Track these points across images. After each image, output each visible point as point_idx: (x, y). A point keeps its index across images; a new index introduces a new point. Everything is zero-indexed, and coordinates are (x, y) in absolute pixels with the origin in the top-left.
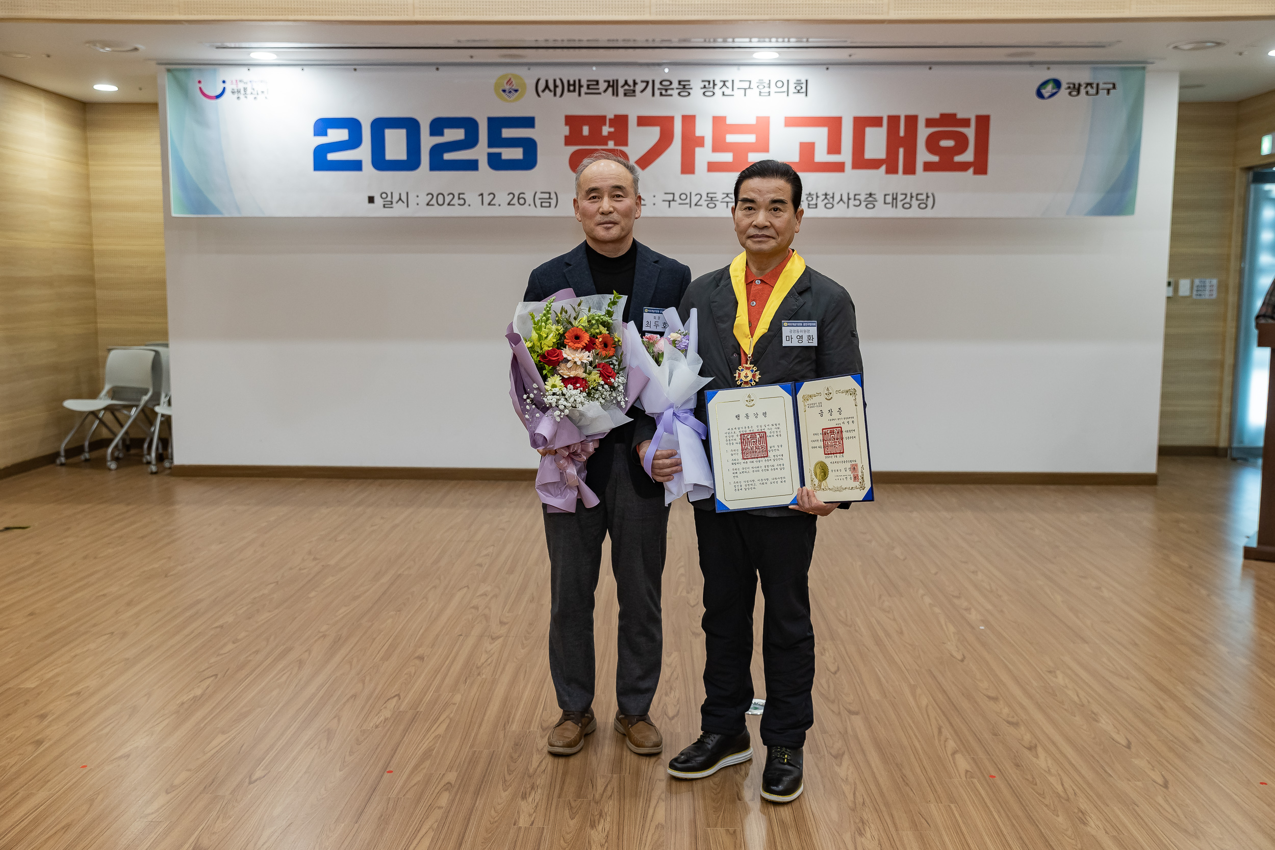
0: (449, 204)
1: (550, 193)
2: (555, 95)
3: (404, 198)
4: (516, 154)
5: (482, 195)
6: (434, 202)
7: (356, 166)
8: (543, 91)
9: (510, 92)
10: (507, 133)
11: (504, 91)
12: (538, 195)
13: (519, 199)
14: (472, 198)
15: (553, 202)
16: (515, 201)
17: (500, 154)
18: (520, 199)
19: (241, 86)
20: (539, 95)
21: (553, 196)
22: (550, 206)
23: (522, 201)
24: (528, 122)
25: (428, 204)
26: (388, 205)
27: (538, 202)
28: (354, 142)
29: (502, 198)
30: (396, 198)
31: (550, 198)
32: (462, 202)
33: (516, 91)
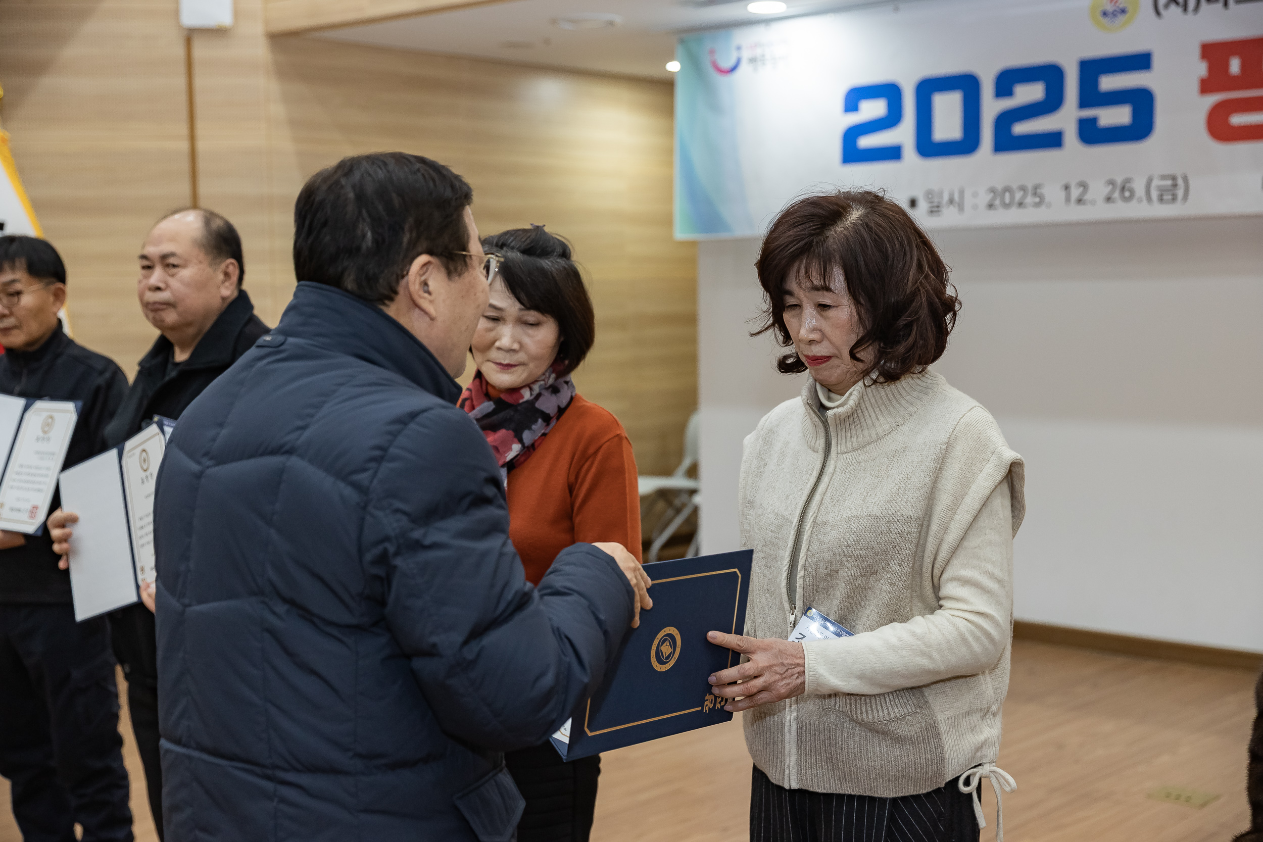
0: (1021, 204)
1: (1174, 178)
2: (1185, 8)
3: (956, 198)
4: (1119, 116)
5: (1067, 188)
6: (997, 202)
7: (893, 153)
8: (1167, 6)
9: (1114, 14)
10: (1109, 83)
11: (1105, 14)
12: (1156, 183)
13: (1123, 189)
14: (1053, 193)
15: (1180, 193)
16: (1116, 195)
17: (1094, 120)
18: (1125, 190)
19: (758, 52)
20: (1158, 13)
21: (1180, 182)
22: (1174, 199)
23: (1127, 194)
24: (1141, 62)
25: (991, 206)
26: (935, 210)
27: (1154, 194)
28: (892, 119)
29: (1098, 190)
30: (946, 198)
31: (1175, 185)
32: (1037, 200)
33: (1123, 11)
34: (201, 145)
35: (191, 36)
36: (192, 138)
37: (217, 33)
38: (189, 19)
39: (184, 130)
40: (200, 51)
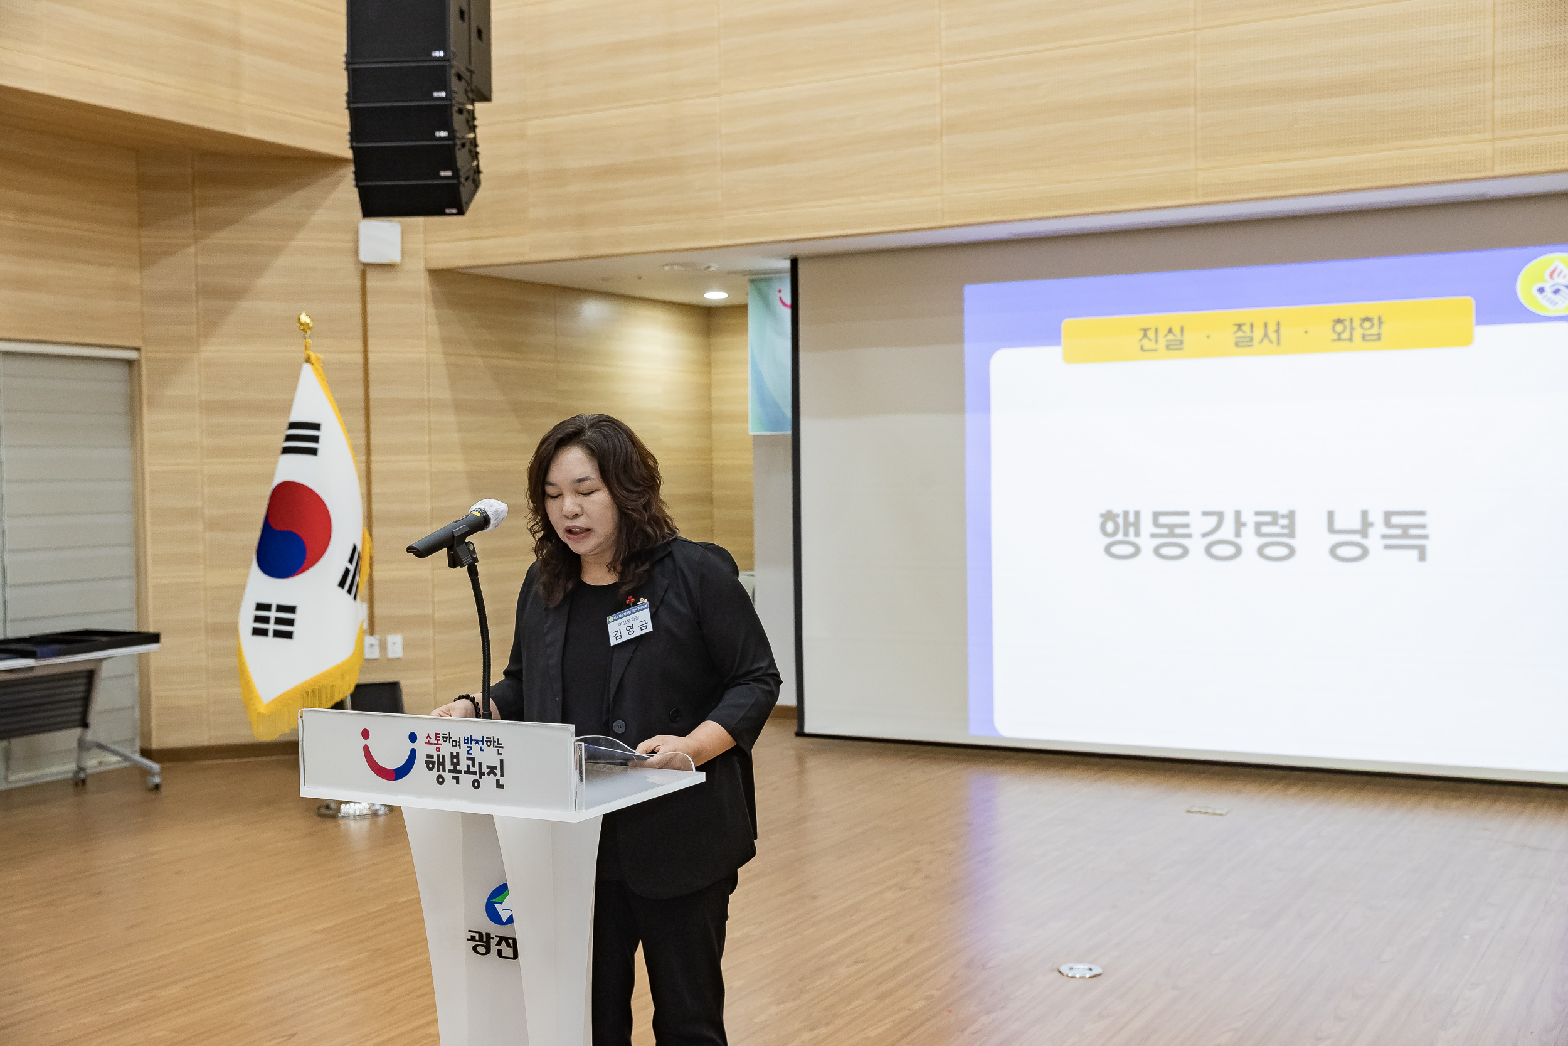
34: (372, 358)
35: (365, 269)
36: (365, 352)
37: (389, 267)
38: (365, 257)
39: (359, 346)
40: (374, 281)
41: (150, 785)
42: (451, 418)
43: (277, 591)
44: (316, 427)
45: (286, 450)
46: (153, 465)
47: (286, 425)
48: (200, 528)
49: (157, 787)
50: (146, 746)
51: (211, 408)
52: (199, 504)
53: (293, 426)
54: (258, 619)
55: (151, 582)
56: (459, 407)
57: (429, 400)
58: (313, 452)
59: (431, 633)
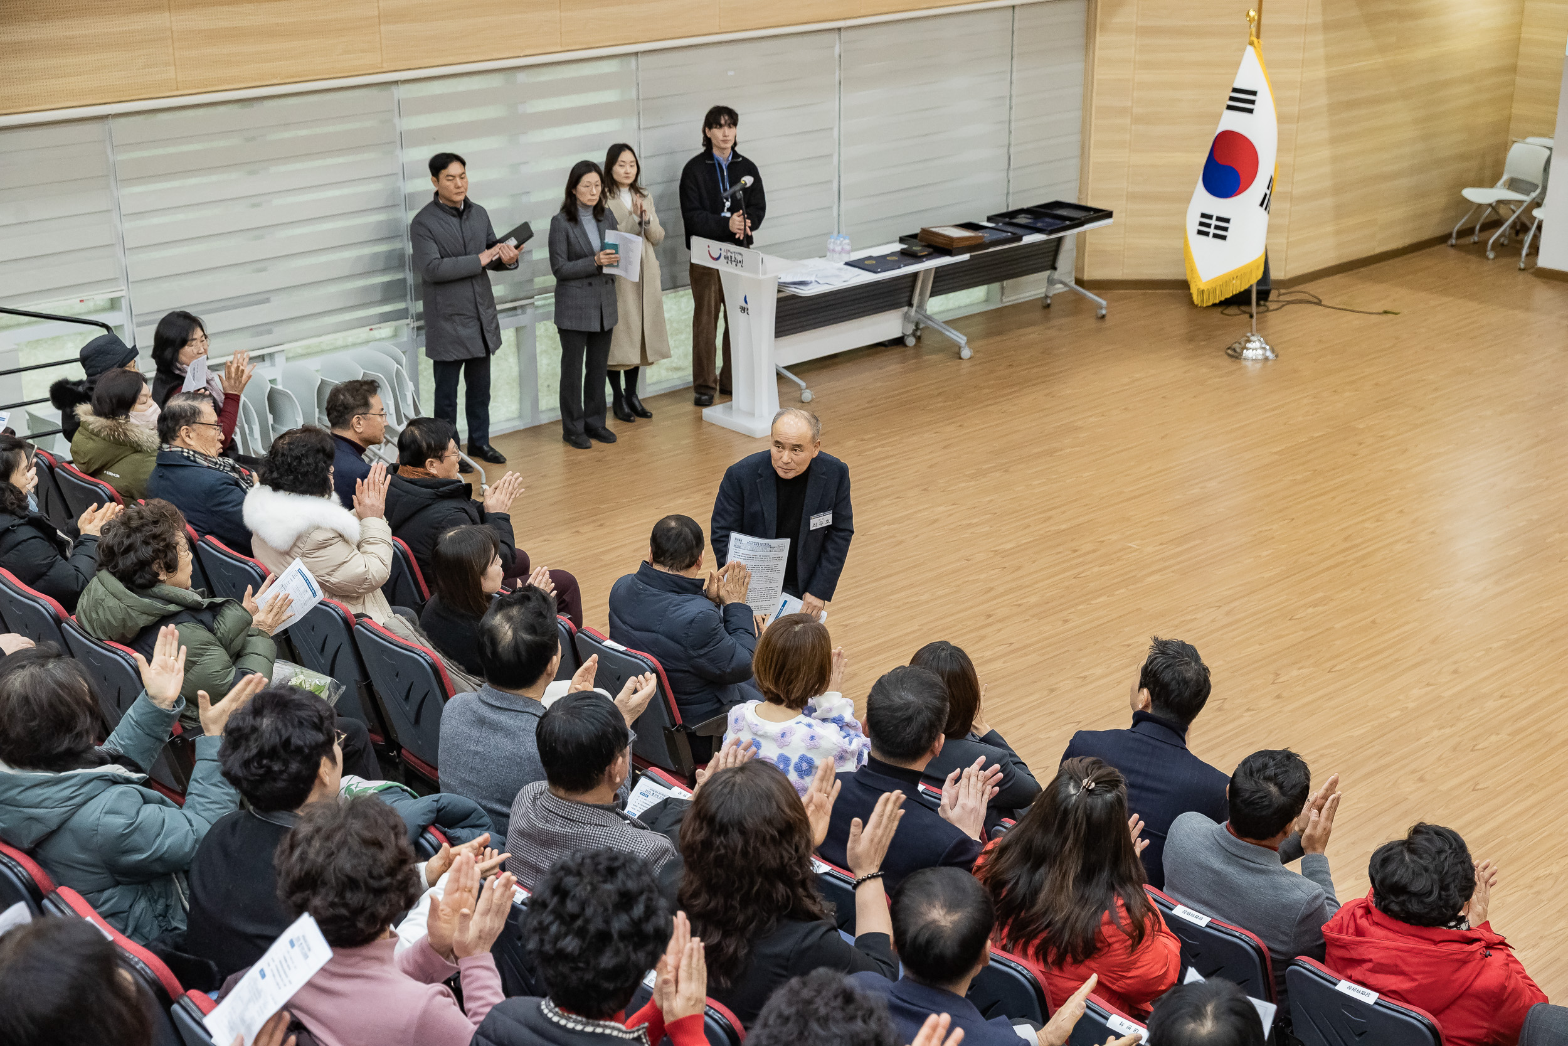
41: (1099, 315)
42: (1319, 37)
43: (1218, 206)
44: (1254, 93)
45: (1229, 107)
46: (1101, 74)
47: (1231, 89)
48: (1129, 121)
49: (1103, 317)
50: (1079, 276)
51: (1143, 31)
52: (1129, 104)
53: (1235, 90)
54: (1201, 224)
55: (1092, 160)
56: (1327, 27)
57: (1306, 25)
58: (1251, 111)
59: (1288, 206)
